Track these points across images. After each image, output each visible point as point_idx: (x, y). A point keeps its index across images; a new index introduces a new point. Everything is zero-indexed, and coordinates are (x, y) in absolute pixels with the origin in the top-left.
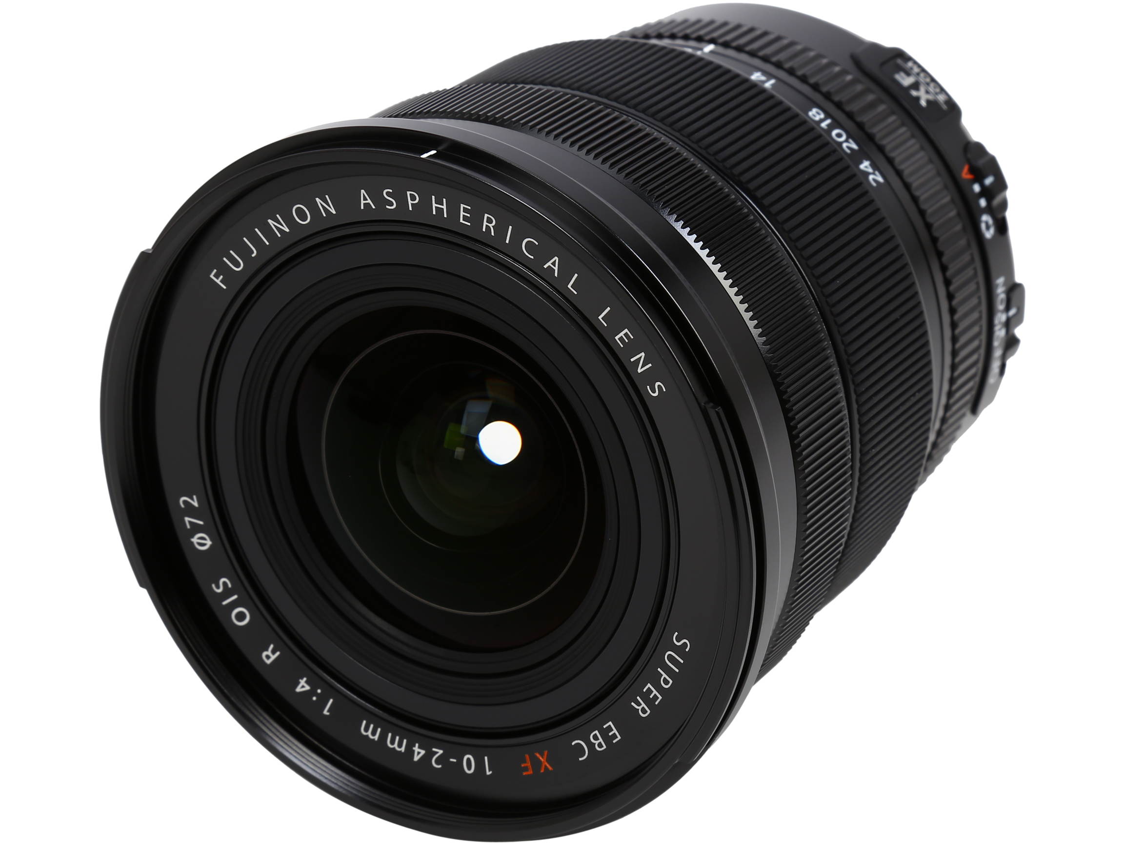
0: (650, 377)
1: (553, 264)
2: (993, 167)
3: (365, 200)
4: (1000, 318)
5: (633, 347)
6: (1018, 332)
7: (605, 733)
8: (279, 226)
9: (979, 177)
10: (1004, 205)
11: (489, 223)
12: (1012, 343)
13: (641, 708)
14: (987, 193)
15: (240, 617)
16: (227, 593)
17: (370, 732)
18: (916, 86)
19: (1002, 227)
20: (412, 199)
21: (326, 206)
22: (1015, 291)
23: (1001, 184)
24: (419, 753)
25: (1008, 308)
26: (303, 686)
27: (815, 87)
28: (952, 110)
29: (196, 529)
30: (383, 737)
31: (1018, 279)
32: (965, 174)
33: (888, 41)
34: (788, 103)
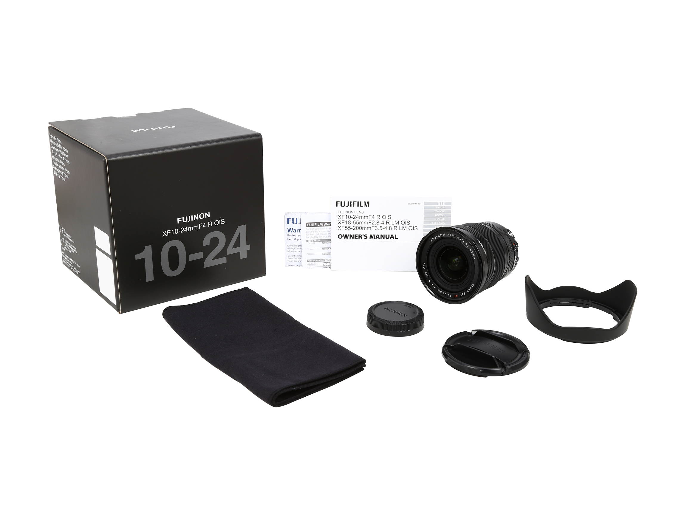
0: (474, 257)
1: (466, 244)
2: (517, 244)
3: (448, 234)
4: (515, 261)
5: (473, 253)
6: (517, 263)
7: (464, 294)
8: (439, 236)
9: (515, 245)
10: (518, 248)
11: (460, 239)
12: (516, 264)
13: (468, 291)
14: (516, 247)
15: (427, 276)
16: (426, 274)
17: (439, 291)
18: (510, 234)
19: (517, 251)
20: (453, 235)
21: (444, 235)
22: (518, 258)
23: (518, 246)
24: (444, 293)
25: (516, 260)
26: (432, 285)
27: (500, 234)
28: (514, 237)
29: (424, 266)
30: (440, 291)
31: (518, 257)
32: (514, 244)
33: (508, 228)
34: (497, 235)
